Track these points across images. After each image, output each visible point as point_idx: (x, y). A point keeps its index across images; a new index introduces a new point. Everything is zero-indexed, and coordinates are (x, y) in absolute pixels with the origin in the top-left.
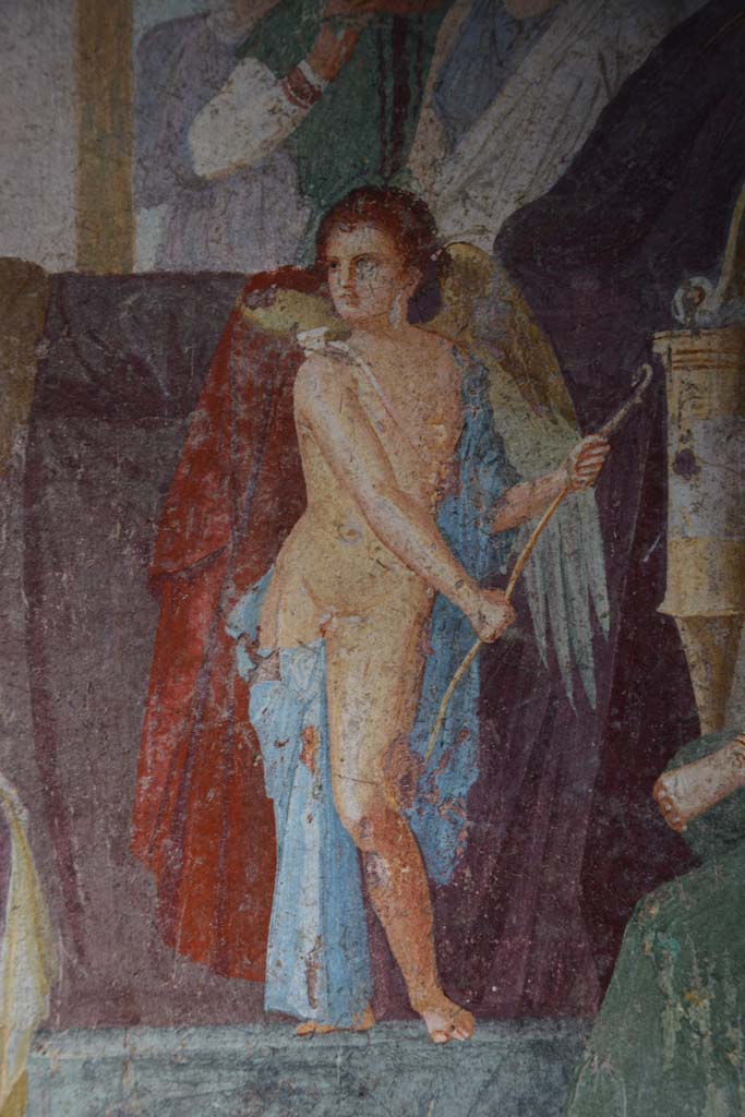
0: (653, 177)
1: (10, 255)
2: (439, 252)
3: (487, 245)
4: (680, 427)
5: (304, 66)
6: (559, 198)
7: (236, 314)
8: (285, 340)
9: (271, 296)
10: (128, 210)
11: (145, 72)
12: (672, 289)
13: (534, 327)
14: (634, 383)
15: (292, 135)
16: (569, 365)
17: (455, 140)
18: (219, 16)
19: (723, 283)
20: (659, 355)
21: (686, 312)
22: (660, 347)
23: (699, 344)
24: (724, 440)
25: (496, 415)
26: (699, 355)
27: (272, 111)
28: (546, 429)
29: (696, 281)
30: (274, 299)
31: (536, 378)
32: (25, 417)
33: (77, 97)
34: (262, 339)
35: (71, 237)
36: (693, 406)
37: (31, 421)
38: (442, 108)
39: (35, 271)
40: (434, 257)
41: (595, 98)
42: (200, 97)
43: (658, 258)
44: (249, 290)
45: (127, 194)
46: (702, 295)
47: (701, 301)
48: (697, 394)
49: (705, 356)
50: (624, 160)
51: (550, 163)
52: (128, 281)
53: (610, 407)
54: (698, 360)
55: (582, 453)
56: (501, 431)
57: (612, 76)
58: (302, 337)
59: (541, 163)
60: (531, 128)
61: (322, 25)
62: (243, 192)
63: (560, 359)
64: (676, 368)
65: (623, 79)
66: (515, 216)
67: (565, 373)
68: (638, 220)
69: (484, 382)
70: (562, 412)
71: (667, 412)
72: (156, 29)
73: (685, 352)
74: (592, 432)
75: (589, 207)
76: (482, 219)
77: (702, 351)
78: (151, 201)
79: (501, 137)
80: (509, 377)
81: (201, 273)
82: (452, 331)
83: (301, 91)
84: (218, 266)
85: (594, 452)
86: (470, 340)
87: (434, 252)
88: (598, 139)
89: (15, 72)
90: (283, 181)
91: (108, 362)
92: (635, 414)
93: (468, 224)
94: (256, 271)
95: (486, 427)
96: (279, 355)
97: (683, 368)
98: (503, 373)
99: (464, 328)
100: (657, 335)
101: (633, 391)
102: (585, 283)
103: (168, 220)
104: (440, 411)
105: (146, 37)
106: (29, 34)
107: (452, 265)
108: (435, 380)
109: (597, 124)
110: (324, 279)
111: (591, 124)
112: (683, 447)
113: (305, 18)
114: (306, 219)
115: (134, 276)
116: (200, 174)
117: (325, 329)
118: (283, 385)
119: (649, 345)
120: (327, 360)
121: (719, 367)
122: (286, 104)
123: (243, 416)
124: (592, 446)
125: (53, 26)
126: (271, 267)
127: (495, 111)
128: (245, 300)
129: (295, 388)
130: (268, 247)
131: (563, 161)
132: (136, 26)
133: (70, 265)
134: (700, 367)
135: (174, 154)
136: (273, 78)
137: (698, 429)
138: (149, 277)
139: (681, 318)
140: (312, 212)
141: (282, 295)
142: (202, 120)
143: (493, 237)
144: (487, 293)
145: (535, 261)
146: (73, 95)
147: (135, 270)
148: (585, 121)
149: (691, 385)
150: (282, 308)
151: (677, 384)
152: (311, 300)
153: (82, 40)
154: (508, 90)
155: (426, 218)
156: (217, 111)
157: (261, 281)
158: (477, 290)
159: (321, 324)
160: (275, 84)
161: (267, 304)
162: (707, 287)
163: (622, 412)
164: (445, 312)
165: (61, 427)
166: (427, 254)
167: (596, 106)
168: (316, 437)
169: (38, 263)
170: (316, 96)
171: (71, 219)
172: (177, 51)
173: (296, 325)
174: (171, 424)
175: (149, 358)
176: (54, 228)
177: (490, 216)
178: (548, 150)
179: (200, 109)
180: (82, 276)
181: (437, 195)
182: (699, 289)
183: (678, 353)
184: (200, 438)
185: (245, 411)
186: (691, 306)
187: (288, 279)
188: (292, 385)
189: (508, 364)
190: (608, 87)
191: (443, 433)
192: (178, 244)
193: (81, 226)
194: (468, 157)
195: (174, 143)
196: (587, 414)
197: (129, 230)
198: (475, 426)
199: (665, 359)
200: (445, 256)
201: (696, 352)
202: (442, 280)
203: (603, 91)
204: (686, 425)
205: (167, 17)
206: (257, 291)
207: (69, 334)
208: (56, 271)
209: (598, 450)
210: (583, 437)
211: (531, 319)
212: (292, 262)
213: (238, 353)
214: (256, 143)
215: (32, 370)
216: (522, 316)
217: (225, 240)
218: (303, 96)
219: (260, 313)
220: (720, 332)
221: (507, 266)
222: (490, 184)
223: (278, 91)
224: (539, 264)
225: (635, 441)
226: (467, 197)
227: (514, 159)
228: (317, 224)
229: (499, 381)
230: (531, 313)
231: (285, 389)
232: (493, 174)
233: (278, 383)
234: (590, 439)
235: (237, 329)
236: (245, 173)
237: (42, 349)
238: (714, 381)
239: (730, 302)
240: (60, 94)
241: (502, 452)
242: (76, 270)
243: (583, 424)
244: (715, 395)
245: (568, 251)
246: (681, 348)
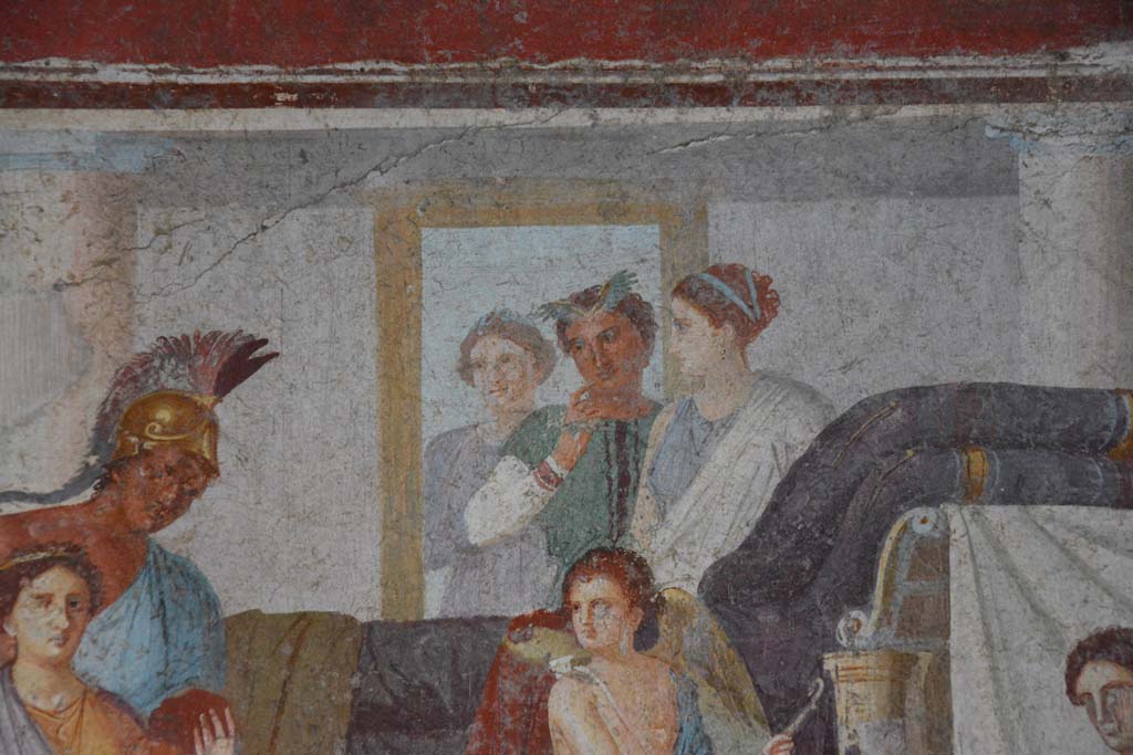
0: (817, 535)
1: (332, 610)
2: (656, 596)
3: (693, 589)
4: (847, 727)
5: (550, 460)
6: (747, 553)
7: (502, 648)
8: (541, 667)
9: (529, 633)
10: (420, 572)
11: (431, 470)
12: (835, 620)
13: (732, 652)
14: (810, 694)
15: (542, 511)
16: (761, 680)
17: (665, 511)
18: (486, 426)
19: (875, 614)
20: (828, 671)
21: (848, 638)
22: (830, 663)
23: (860, 662)
24: (882, 737)
25: (704, 720)
26: (859, 671)
27: (526, 494)
28: (744, 730)
29: (854, 613)
30: (532, 635)
31: (732, 689)
32: (344, 733)
33: (381, 490)
34: (523, 667)
35: (377, 594)
36: (857, 711)
37: (349, 736)
38: (654, 487)
39: (350, 620)
40: (652, 600)
41: (770, 477)
42: (472, 486)
43: (824, 597)
44: (512, 629)
45: (418, 559)
46: (859, 625)
47: (859, 628)
48: (859, 701)
49: (864, 672)
50: (794, 523)
51: (739, 526)
52: (420, 626)
53: (790, 713)
54: (858, 675)
55: (773, 748)
56: (709, 732)
57: (783, 461)
58: (553, 663)
59: (731, 528)
60: (723, 501)
61: (563, 430)
62: (506, 556)
63: (752, 676)
64: (842, 681)
65: (791, 463)
66: (714, 567)
67: (757, 687)
68: (807, 568)
69: (695, 695)
70: (755, 717)
71: (837, 716)
72: (439, 437)
73: (849, 669)
74: (779, 731)
75: (769, 559)
76: (688, 570)
77: (861, 668)
78: (437, 564)
79: (700, 508)
80: (714, 691)
81: (476, 617)
82: (667, 655)
83: (548, 478)
84: (487, 612)
85: (782, 748)
86: (682, 663)
87: (653, 595)
88: (774, 508)
89: (334, 474)
90: (536, 546)
91: (407, 688)
92: (812, 717)
93: (678, 575)
94: (517, 615)
95: (697, 730)
96: (536, 678)
97: (847, 681)
98: (708, 687)
99: (676, 654)
100: (826, 656)
101: (809, 700)
102: (768, 617)
103: (450, 578)
104: (661, 718)
105: (432, 444)
106: (346, 446)
107: (666, 605)
108: (656, 694)
109: (773, 495)
110: (569, 618)
111: (769, 496)
112: (852, 743)
113: (549, 425)
114: (554, 574)
115: (425, 621)
116: (473, 542)
117: (570, 657)
118: (540, 701)
119: (820, 664)
120: (572, 681)
121: (875, 680)
122: (537, 488)
123: (510, 726)
124: (780, 743)
125: (363, 440)
126: (529, 611)
127: (695, 488)
128: (509, 637)
129: (550, 704)
130: (526, 595)
131: (748, 525)
132: (424, 436)
133: (377, 616)
134: (860, 680)
135: (453, 528)
136: (527, 470)
137: (862, 728)
138: (436, 622)
139: (844, 642)
140: (559, 568)
141: (539, 632)
142: (475, 502)
143: (697, 584)
144: (694, 626)
145: (729, 601)
146: (378, 488)
147: (425, 617)
148: (764, 494)
149: (854, 694)
150: (538, 642)
151: (843, 693)
152: (560, 635)
153: (384, 449)
154: (704, 473)
155: (645, 570)
156: (486, 496)
157: (521, 622)
158: (686, 624)
159: (566, 654)
160: (529, 474)
161: (526, 639)
162: (862, 617)
163: (801, 717)
164: (661, 641)
165: (371, 740)
166: (647, 597)
167: (771, 484)
168: (566, 740)
169: (352, 614)
170: (560, 481)
171: (377, 581)
172: (455, 452)
173: (549, 655)
174: (455, 734)
175: (437, 684)
176: (364, 589)
177: (694, 567)
178: (736, 517)
179: (472, 495)
180: (386, 623)
181: (653, 553)
182: (857, 620)
183: (843, 669)
184: (477, 744)
185: (512, 722)
186: (851, 633)
187: (541, 619)
188: (546, 701)
189: (711, 679)
190: (779, 469)
191: (663, 736)
192: (457, 596)
193: (385, 585)
194: (676, 523)
195: (453, 520)
196: (774, 719)
197: (421, 587)
198: (688, 729)
199: (833, 675)
200: (661, 599)
201: (856, 668)
202: (659, 616)
203: (776, 472)
204: (852, 726)
205: (446, 429)
206: (518, 630)
207: (376, 668)
208: (365, 620)
209: (786, 746)
210: (773, 736)
211: (729, 646)
212: (544, 606)
213: (505, 678)
214: (514, 518)
215: (348, 696)
216: (721, 641)
217: (492, 592)
218: (550, 481)
219: (521, 647)
220: (875, 653)
221: (709, 606)
222: (693, 543)
223: (531, 479)
224: (733, 603)
225: (813, 739)
226: (675, 553)
227: (711, 524)
228: (562, 577)
229: (706, 694)
230: (729, 640)
231: (541, 704)
232: (696, 535)
233: (536, 699)
234: (778, 737)
235: (503, 659)
236: (507, 540)
237: (355, 681)
238: (872, 691)
239: (881, 630)
240: (368, 488)
241: (710, 749)
242: (381, 619)
243: (772, 726)
244: (873, 701)
245: (755, 592)
246: (845, 665)
